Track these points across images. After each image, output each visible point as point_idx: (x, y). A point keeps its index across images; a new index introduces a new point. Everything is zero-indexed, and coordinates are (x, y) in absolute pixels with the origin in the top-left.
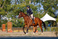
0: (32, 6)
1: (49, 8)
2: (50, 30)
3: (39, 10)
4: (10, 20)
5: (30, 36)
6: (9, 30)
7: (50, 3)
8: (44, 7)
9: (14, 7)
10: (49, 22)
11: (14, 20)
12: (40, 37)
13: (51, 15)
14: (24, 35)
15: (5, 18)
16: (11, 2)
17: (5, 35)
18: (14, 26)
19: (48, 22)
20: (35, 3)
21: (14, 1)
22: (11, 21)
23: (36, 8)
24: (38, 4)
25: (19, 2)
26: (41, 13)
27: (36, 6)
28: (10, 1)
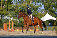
0: (33, 6)
1: (50, 8)
2: (51, 29)
3: (40, 10)
4: (11, 20)
5: (31, 35)
6: (10, 29)
7: (51, 3)
8: (45, 7)
9: (16, 7)
10: (50, 21)
11: (15, 19)
12: (41, 36)
13: (51, 15)
14: (26, 35)
15: (6, 18)
16: (13, 2)
17: (7, 35)
18: (15, 25)
19: (48, 22)
20: (36, 3)
21: (15, 1)
22: (13, 21)
23: (37, 7)
24: (39, 4)
25: (20, 2)
26: (42, 13)
27: (37, 6)
28: (11, 1)
